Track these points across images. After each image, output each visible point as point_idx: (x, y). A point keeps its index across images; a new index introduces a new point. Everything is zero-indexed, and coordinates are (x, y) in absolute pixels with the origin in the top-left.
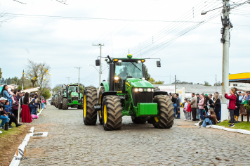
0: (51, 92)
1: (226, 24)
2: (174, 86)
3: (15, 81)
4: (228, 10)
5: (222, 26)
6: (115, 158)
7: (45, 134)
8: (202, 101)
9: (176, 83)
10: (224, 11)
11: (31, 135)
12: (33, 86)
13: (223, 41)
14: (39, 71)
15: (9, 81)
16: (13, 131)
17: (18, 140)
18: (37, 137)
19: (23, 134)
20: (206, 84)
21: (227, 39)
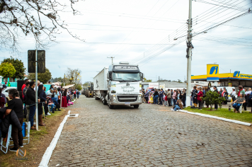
0: (82, 87)
1: (190, 46)
2: (158, 84)
3: (60, 80)
4: (191, 37)
5: (187, 47)
6: (118, 132)
7: (77, 115)
8: (175, 94)
9: (159, 81)
10: (188, 38)
11: (68, 116)
12: (71, 84)
13: (188, 57)
14: (74, 74)
15: (56, 80)
16: (57, 114)
17: (60, 120)
18: (72, 117)
19: (63, 115)
20: (179, 82)
21: (190, 55)
